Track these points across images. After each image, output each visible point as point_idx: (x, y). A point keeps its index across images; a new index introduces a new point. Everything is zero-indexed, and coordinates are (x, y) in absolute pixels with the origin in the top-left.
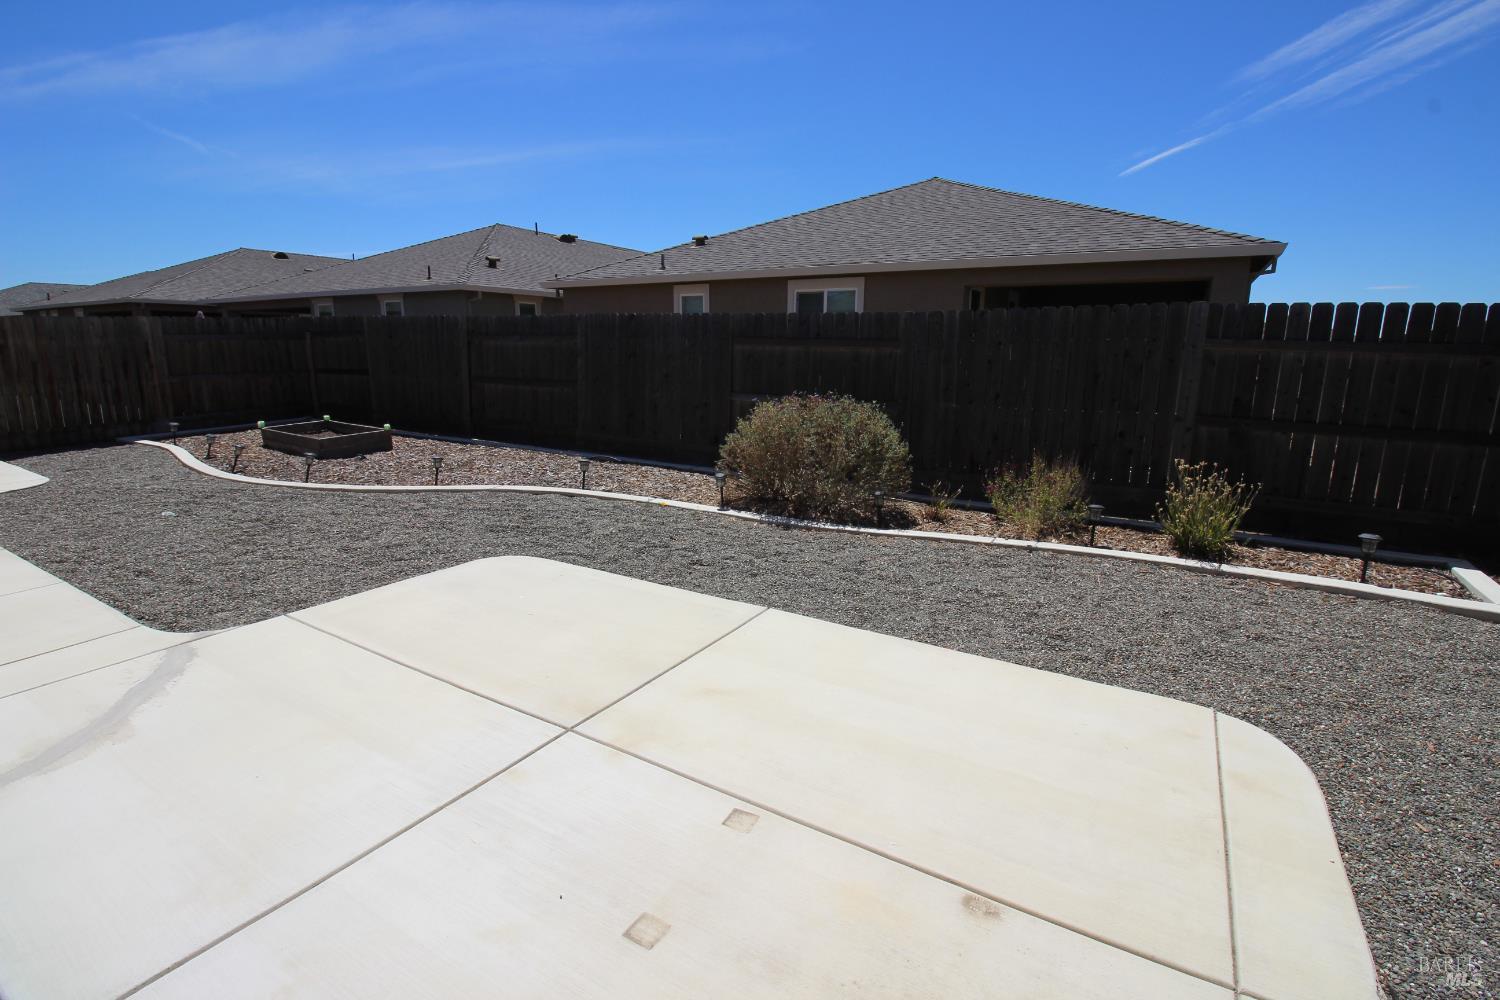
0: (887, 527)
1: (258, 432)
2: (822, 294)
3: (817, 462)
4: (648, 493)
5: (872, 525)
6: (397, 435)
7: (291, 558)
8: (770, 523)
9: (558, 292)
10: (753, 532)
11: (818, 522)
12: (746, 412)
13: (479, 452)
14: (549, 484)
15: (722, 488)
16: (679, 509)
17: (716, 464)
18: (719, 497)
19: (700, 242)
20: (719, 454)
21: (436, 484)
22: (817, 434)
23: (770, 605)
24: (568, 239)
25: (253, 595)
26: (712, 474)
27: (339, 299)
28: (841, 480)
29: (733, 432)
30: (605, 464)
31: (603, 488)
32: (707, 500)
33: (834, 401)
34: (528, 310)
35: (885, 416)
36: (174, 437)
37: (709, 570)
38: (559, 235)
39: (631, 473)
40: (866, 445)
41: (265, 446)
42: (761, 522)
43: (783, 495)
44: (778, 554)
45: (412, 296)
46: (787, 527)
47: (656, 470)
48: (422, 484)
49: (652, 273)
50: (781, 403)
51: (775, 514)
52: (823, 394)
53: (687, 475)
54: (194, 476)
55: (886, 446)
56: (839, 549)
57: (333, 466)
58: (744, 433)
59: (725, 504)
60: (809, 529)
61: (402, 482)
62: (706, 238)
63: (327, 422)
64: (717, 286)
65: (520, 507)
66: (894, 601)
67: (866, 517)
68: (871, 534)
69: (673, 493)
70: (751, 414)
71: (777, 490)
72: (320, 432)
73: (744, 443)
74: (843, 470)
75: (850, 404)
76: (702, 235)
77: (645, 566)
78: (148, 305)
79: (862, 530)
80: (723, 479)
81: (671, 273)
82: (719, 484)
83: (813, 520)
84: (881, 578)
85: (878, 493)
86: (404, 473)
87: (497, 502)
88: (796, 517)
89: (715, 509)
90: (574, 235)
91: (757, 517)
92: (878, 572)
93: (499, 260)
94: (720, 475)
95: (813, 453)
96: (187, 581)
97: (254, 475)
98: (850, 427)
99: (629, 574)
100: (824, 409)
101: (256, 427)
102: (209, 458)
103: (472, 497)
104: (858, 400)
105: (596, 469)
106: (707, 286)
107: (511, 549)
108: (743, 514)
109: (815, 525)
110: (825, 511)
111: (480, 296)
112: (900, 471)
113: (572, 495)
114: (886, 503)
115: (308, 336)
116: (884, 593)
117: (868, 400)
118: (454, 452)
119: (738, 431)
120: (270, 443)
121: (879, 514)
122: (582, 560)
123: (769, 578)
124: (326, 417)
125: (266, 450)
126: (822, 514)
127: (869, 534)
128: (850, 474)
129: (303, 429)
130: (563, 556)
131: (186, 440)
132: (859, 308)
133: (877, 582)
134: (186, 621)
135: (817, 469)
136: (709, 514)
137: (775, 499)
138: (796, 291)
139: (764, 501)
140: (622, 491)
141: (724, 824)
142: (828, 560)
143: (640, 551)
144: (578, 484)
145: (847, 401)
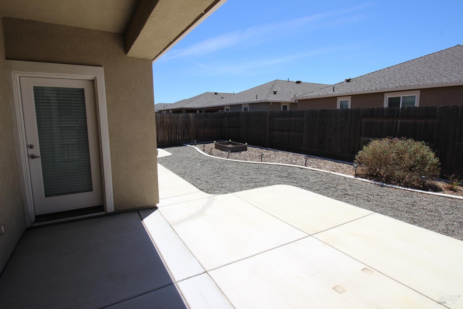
0: (428, 190)
1: (214, 144)
2: (400, 97)
3: (396, 163)
4: (327, 169)
5: (420, 189)
6: (248, 146)
7: (229, 179)
8: (375, 184)
9: (296, 101)
10: (368, 186)
11: (396, 185)
12: (367, 143)
13: (271, 152)
14: (294, 164)
15: (356, 170)
16: (339, 176)
17: (354, 161)
18: (355, 173)
19: (348, 81)
20: (355, 158)
21: (261, 162)
22: (396, 153)
23: (375, 212)
24: (298, 82)
25: (222, 187)
26: (352, 165)
27: (232, 106)
28: (406, 171)
29: (361, 150)
30: (312, 159)
31: (312, 167)
32: (350, 174)
33: (404, 140)
34: (285, 107)
35: (428, 147)
36: (195, 145)
37: (351, 197)
38: (296, 81)
39: (322, 162)
40: (419, 158)
41: (215, 148)
42: (371, 183)
43: (380, 174)
44: (378, 195)
45: (251, 104)
46: (382, 186)
47: (330, 162)
48: (257, 161)
49: (330, 93)
50: (382, 141)
51: (377, 181)
52: (400, 137)
53: (341, 164)
54: (202, 155)
55: (428, 159)
56: (405, 196)
57: (233, 154)
58: (365, 150)
59: (356, 175)
60: (392, 188)
61: (251, 160)
62: (351, 79)
63: (230, 142)
64: (354, 97)
65: (287, 171)
66: (429, 218)
67: (417, 186)
68: (420, 193)
69: (337, 170)
70: (368, 144)
71: (378, 173)
72: (228, 145)
73: (366, 155)
74: (407, 167)
75: (411, 142)
76: (349, 78)
77: (328, 193)
78: (186, 109)
79: (416, 190)
80: (356, 167)
81: (337, 93)
82: (355, 168)
83: (394, 184)
84: (423, 209)
85: (423, 177)
86: (252, 157)
87: (279, 168)
88: (386, 183)
89: (353, 177)
90: (301, 81)
91: (370, 181)
92: (422, 207)
93: (277, 92)
94: (355, 165)
95: (394, 160)
96: (207, 182)
97: (215, 156)
98: (411, 151)
99: (323, 195)
100: (399, 144)
101: (213, 143)
102: (204, 151)
103: (272, 166)
104: (416, 140)
105: (310, 160)
106: (351, 96)
107: (285, 183)
108: (364, 180)
109: (394, 186)
110: (399, 182)
111: (271, 103)
112: (434, 169)
113: (302, 168)
114: (427, 182)
115: (226, 117)
116: (424, 215)
117: (420, 140)
118: (265, 152)
119: (363, 150)
120: (217, 147)
121: (423, 185)
122: (307, 189)
123: (375, 203)
124: (230, 140)
125: (216, 149)
126: (397, 183)
127: (418, 192)
128: (411, 169)
129: (225, 144)
130: (301, 187)
131: (197, 145)
132: (417, 104)
133: (421, 210)
134: (210, 192)
135: (395, 166)
136: (350, 179)
137: (377, 176)
138: (388, 97)
139: (372, 175)
140: (318, 168)
141: (361, 270)
142: (400, 200)
143: (326, 188)
144: (303, 165)
145: (411, 141)
